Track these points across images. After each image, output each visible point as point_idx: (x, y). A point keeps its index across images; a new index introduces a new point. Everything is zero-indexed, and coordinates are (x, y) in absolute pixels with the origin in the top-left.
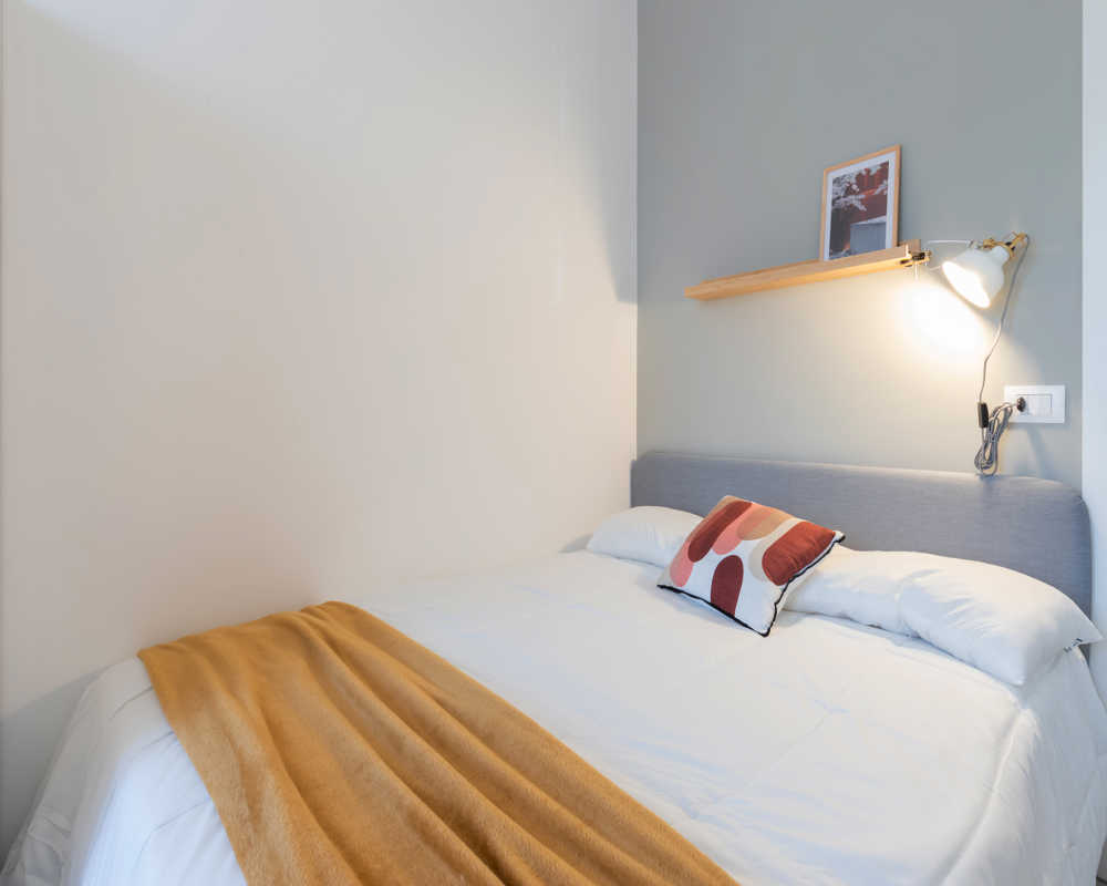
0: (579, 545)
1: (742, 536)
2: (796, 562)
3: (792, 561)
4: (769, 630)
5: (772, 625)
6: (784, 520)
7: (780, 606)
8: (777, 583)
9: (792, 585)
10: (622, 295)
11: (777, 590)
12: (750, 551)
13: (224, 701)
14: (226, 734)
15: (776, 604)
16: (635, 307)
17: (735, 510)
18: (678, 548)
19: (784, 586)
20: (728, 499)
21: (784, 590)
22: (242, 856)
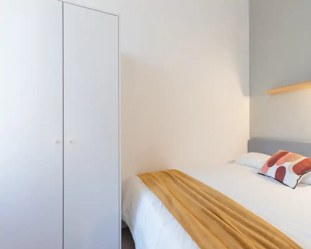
0: (233, 162)
1: (286, 161)
2: (305, 169)
3: (303, 169)
4: (295, 187)
5: (296, 186)
6: (300, 157)
7: (299, 181)
8: (298, 174)
9: (303, 176)
10: (245, 95)
11: (298, 177)
12: (288, 165)
13: (158, 184)
14: (161, 190)
15: (297, 180)
16: (249, 98)
17: (283, 154)
18: (264, 163)
19: (300, 176)
20: (281, 151)
21: (300, 177)
22: (169, 210)
